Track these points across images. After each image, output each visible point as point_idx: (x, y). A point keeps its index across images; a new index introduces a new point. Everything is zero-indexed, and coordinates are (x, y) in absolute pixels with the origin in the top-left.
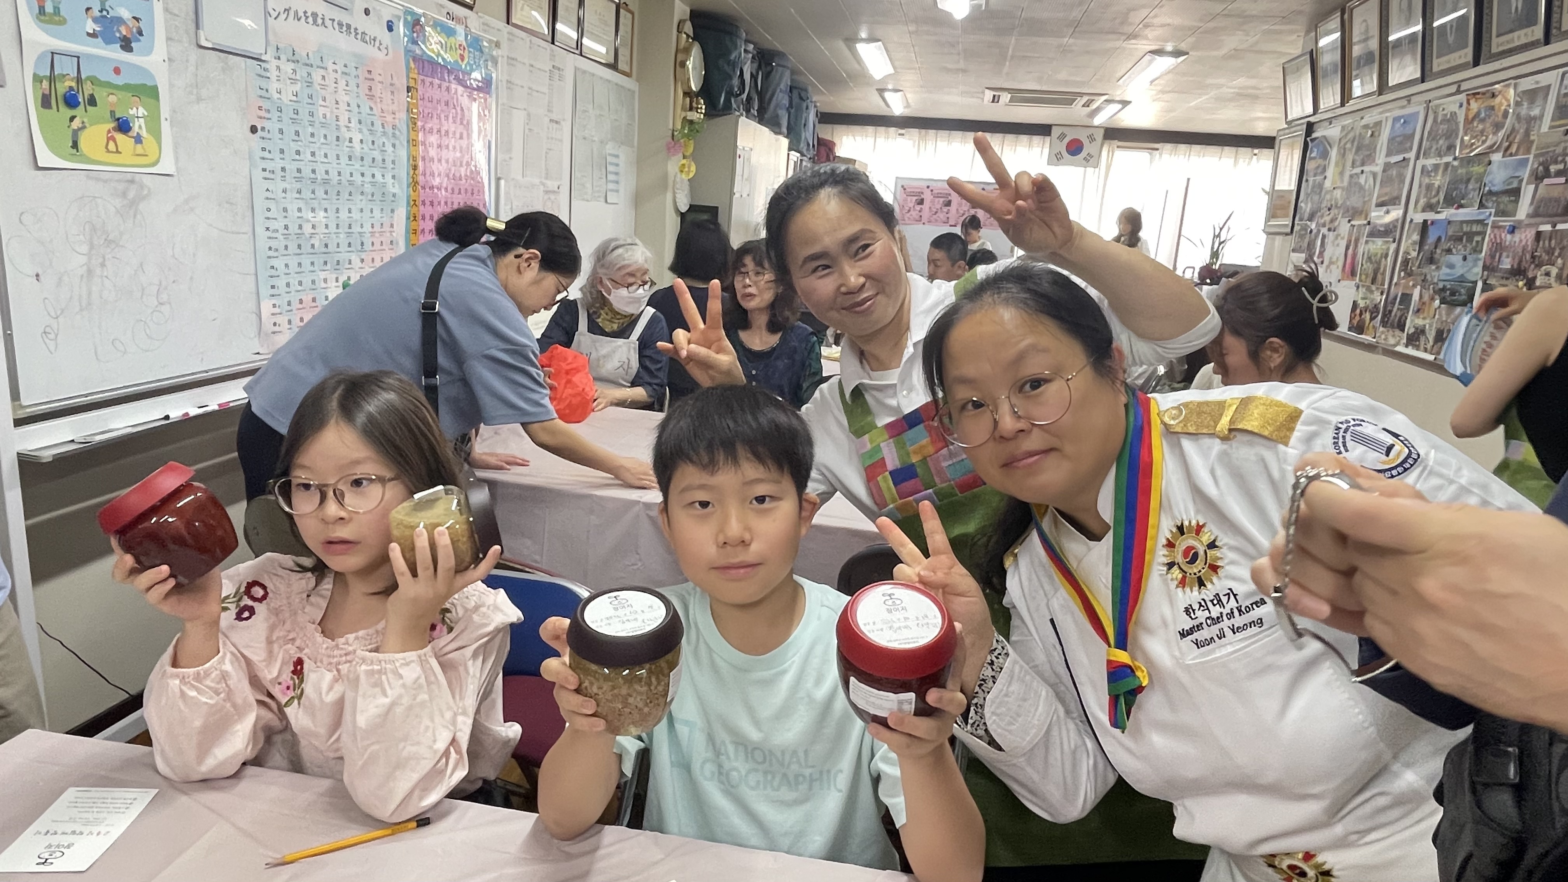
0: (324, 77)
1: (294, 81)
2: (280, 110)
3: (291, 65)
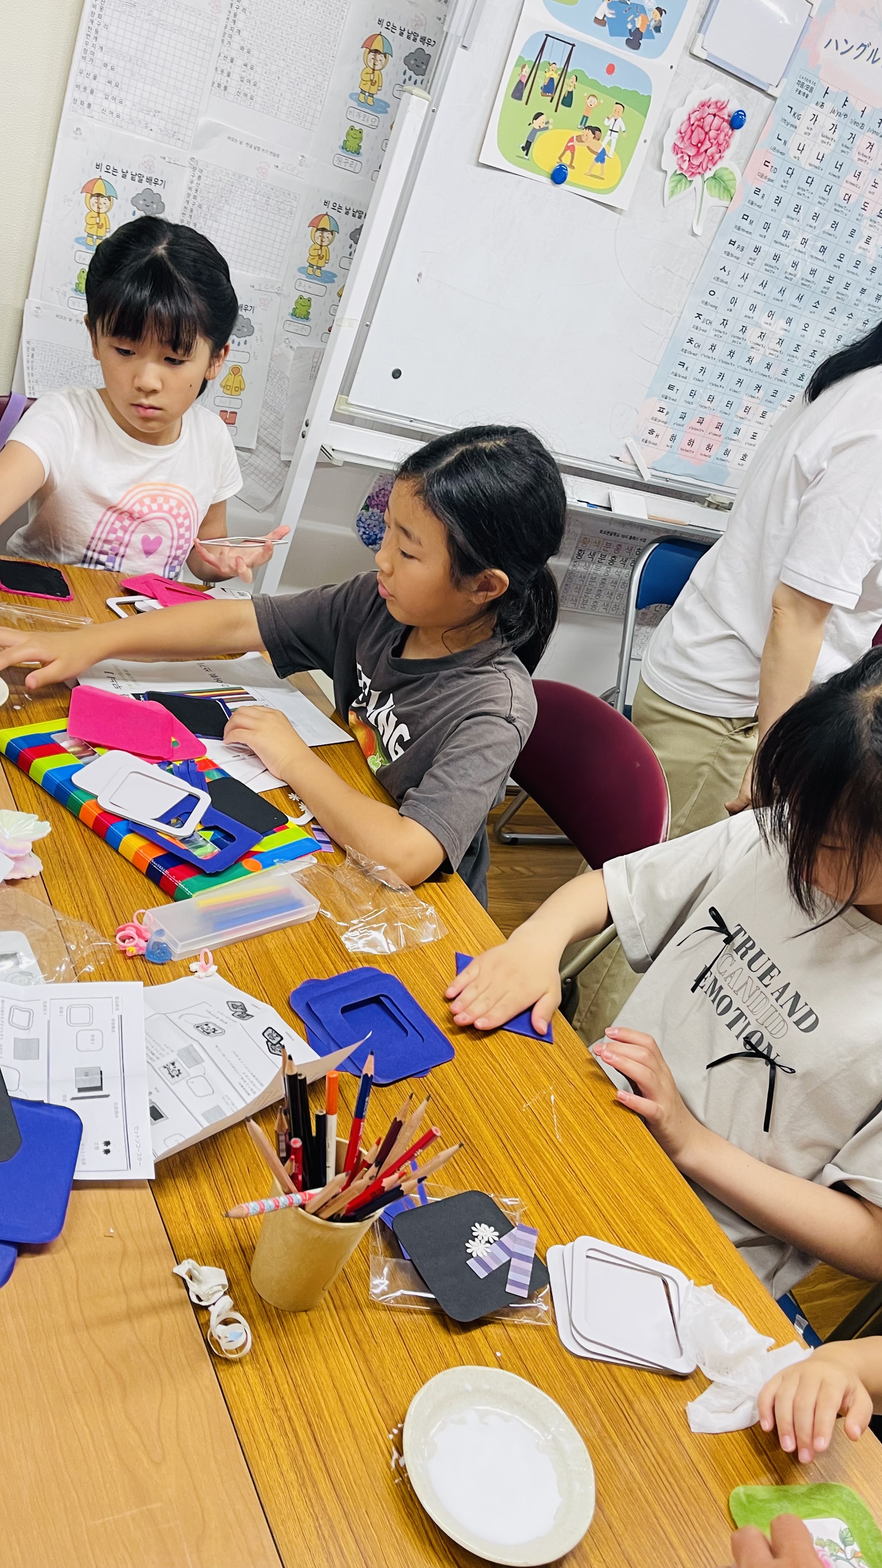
0: (871, 146)
1: (827, 140)
2: (790, 173)
3: (834, 119)
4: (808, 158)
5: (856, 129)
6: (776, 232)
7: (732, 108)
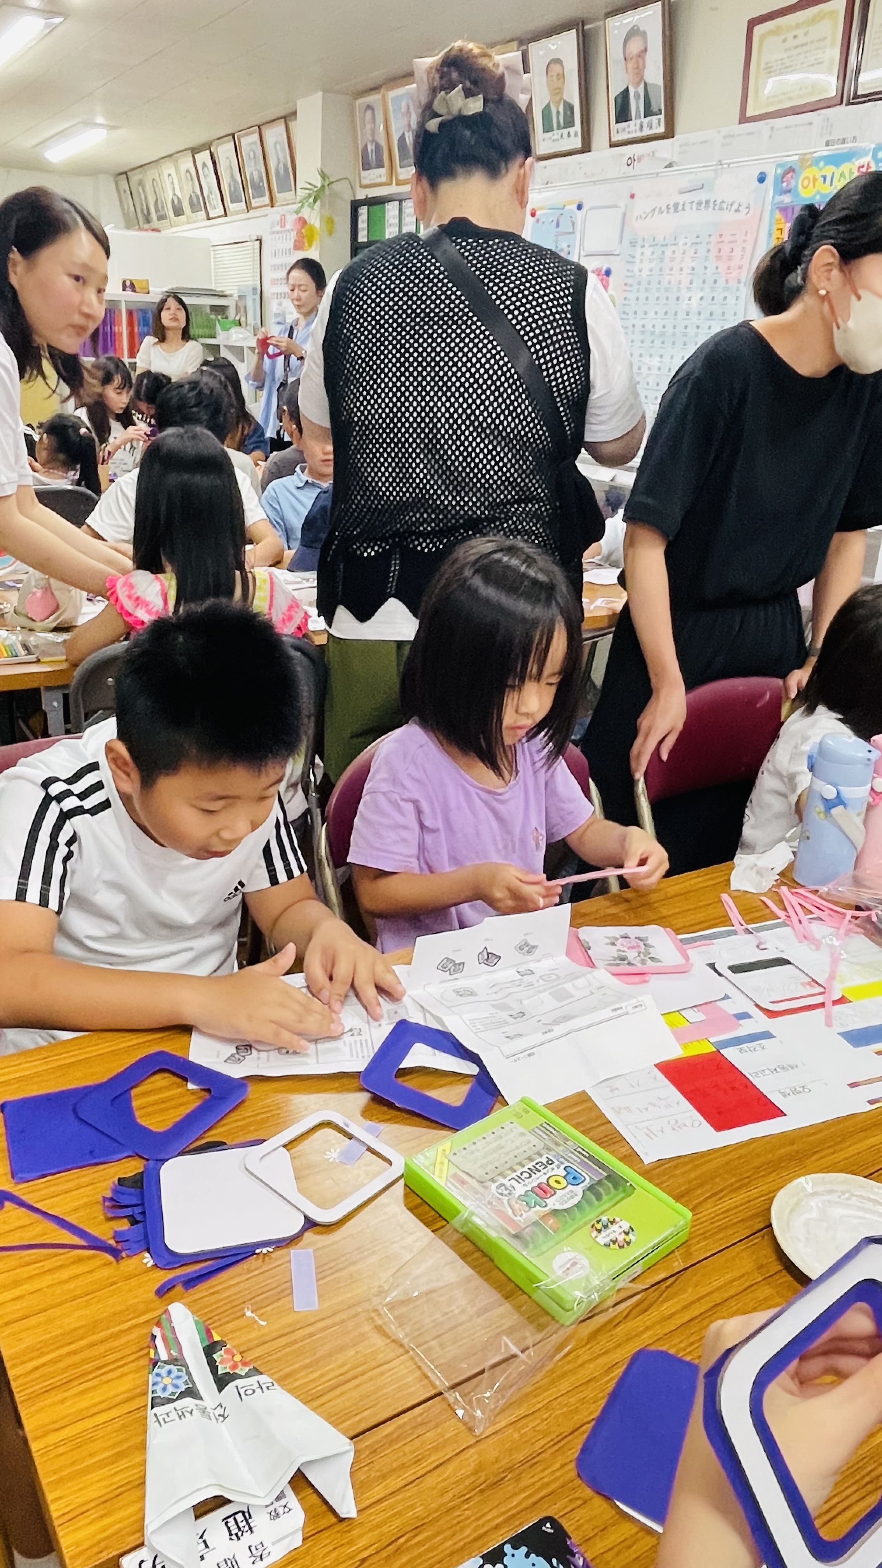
0: (674, 252)
1: (651, 260)
2: (639, 283)
3: (652, 249)
4: (645, 274)
5: (663, 249)
6: (640, 314)
7: (604, 269)
